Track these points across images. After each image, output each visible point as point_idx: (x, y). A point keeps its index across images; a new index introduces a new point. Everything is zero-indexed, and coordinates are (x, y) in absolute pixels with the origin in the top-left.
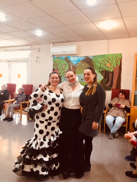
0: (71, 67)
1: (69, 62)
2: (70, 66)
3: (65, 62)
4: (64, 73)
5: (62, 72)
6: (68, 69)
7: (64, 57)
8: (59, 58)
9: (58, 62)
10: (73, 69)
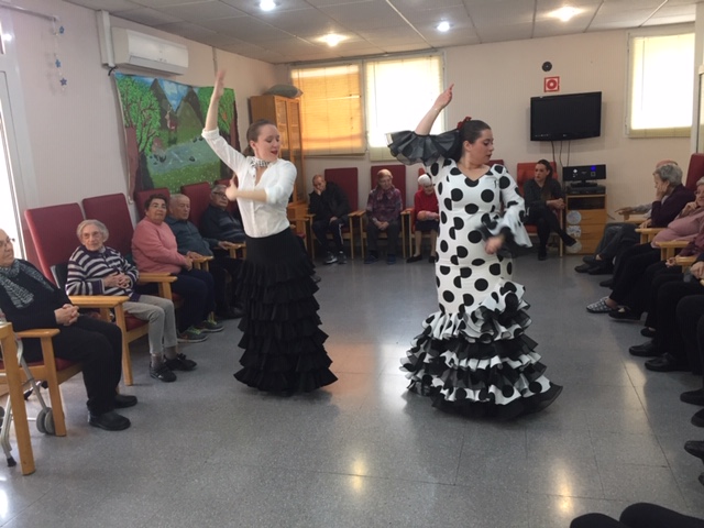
0: (167, 117)
1: (164, 101)
2: (163, 113)
3: (149, 99)
4: (148, 138)
5: (145, 137)
6: (158, 123)
7: (151, 80)
8: (133, 78)
9: (130, 97)
10: (171, 125)
